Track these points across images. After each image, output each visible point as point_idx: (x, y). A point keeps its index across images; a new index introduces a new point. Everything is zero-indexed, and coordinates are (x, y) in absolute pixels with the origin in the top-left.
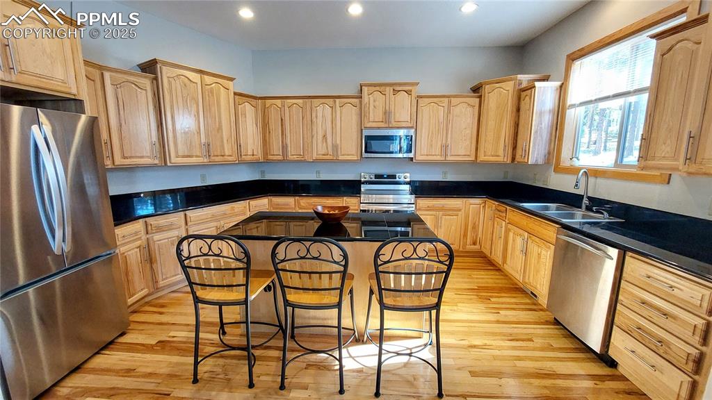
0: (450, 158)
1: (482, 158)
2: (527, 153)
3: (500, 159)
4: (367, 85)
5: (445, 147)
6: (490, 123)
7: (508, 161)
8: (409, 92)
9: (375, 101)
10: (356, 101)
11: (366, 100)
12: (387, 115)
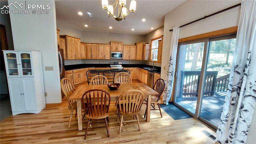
0: (130, 59)
2: (145, 58)
3: (140, 59)
4: (112, 42)
5: (129, 56)
6: (138, 51)
7: (142, 60)
8: (121, 44)
9: (114, 46)
10: (109, 45)
11: (112, 45)
12: (117, 49)
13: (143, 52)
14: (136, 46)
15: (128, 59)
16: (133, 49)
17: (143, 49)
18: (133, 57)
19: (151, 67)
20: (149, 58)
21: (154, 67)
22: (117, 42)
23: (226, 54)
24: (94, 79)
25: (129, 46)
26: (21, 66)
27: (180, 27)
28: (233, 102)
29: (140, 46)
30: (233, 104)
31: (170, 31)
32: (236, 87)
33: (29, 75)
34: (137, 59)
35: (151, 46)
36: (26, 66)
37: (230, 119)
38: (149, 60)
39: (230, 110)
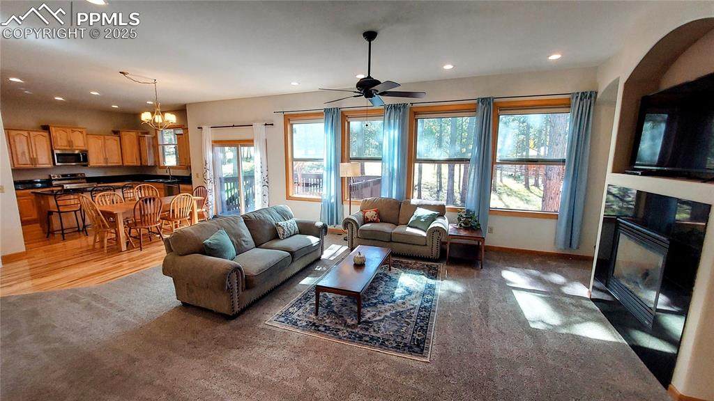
0: (109, 164)
2: (146, 161)
3: (135, 164)
5: (106, 159)
6: (127, 149)
7: (139, 165)
9: (60, 135)
10: (46, 134)
11: (53, 134)
12: (70, 143)
13: (140, 150)
14: (120, 136)
15: (103, 164)
16: (113, 143)
17: (139, 144)
18: (115, 160)
19: (166, 177)
20: (155, 162)
21: (173, 176)
22: (70, 128)
25: (102, 137)
27: (211, 127)
29: (130, 136)
31: (199, 128)
34: (126, 164)
35: (155, 138)
38: (157, 165)
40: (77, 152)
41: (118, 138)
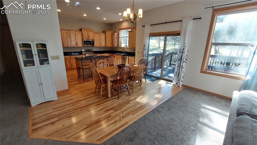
0: (101, 46)
1: (107, 46)
2: (114, 45)
3: (110, 46)
4: (83, 29)
5: (100, 44)
6: (108, 39)
7: (112, 46)
8: (92, 32)
9: (85, 33)
10: (81, 32)
11: (83, 32)
12: (88, 36)
13: (112, 40)
14: (105, 34)
15: (99, 46)
16: (103, 36)
17: (112, 37)
18: (103, 44)
19: (122, 52)
20: (117, 45)
21: (124, 52)
22: (88, 30)
23: (157, 41)
24: (99, 64)
25: (99, 34)
26: (37, 56)
27: (150, 25)
28: (179, 65)
29: (109, 34)
30: (179, 66)
31: (143, 26)
32: (180, 59)
33: (46, 65)
35: (118, 34)
36: (41, 57)
37: (178, 74)
38: (118, 46)
39: (178, 69)
40: (91, 40)
41: (104, 35)
